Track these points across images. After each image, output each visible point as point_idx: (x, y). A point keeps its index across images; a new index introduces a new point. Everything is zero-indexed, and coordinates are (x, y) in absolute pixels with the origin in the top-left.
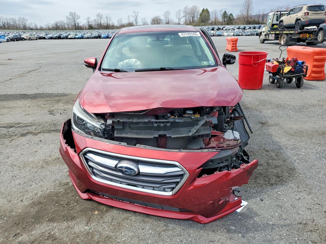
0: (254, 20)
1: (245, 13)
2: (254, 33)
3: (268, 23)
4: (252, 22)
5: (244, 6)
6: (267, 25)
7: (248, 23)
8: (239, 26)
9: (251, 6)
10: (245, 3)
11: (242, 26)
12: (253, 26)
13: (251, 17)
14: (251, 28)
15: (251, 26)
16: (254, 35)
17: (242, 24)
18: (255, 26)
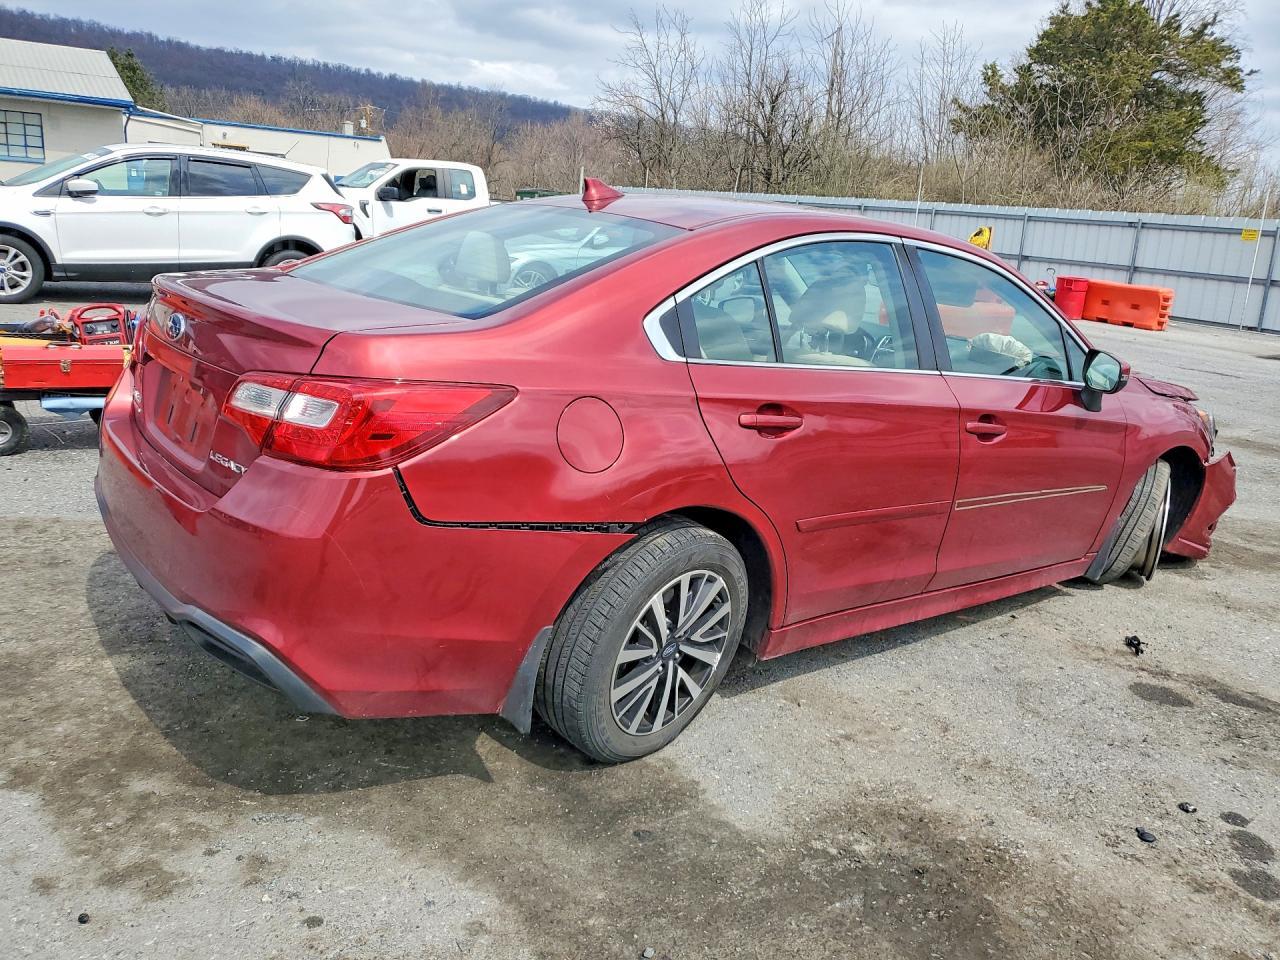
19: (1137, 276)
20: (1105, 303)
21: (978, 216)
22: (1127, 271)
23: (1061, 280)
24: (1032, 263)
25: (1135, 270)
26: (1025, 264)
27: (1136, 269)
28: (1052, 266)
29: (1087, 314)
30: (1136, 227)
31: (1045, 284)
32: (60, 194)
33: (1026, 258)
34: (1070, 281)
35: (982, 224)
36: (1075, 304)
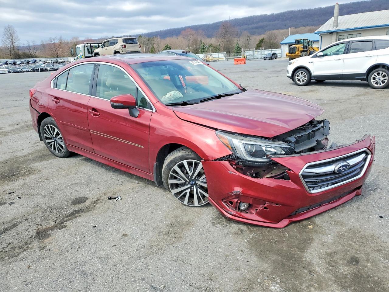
0: (24, 53)
1: (9, 45)
2: (37, 69)
3: (79, 55)
4: (22, 55)
5: (5, 35)
6: (78, 58)
7: (18, 57)
8: (6, 60)
9: (14, 35)
10: (5, 32)
11: (10, 61)
12: (25, 61)
13: (19, 49)
14: (23, 63)
15: (23, 60)
16: (38, 71)
17: (8, 58)
18: (28, 61)
32: (316, 57)
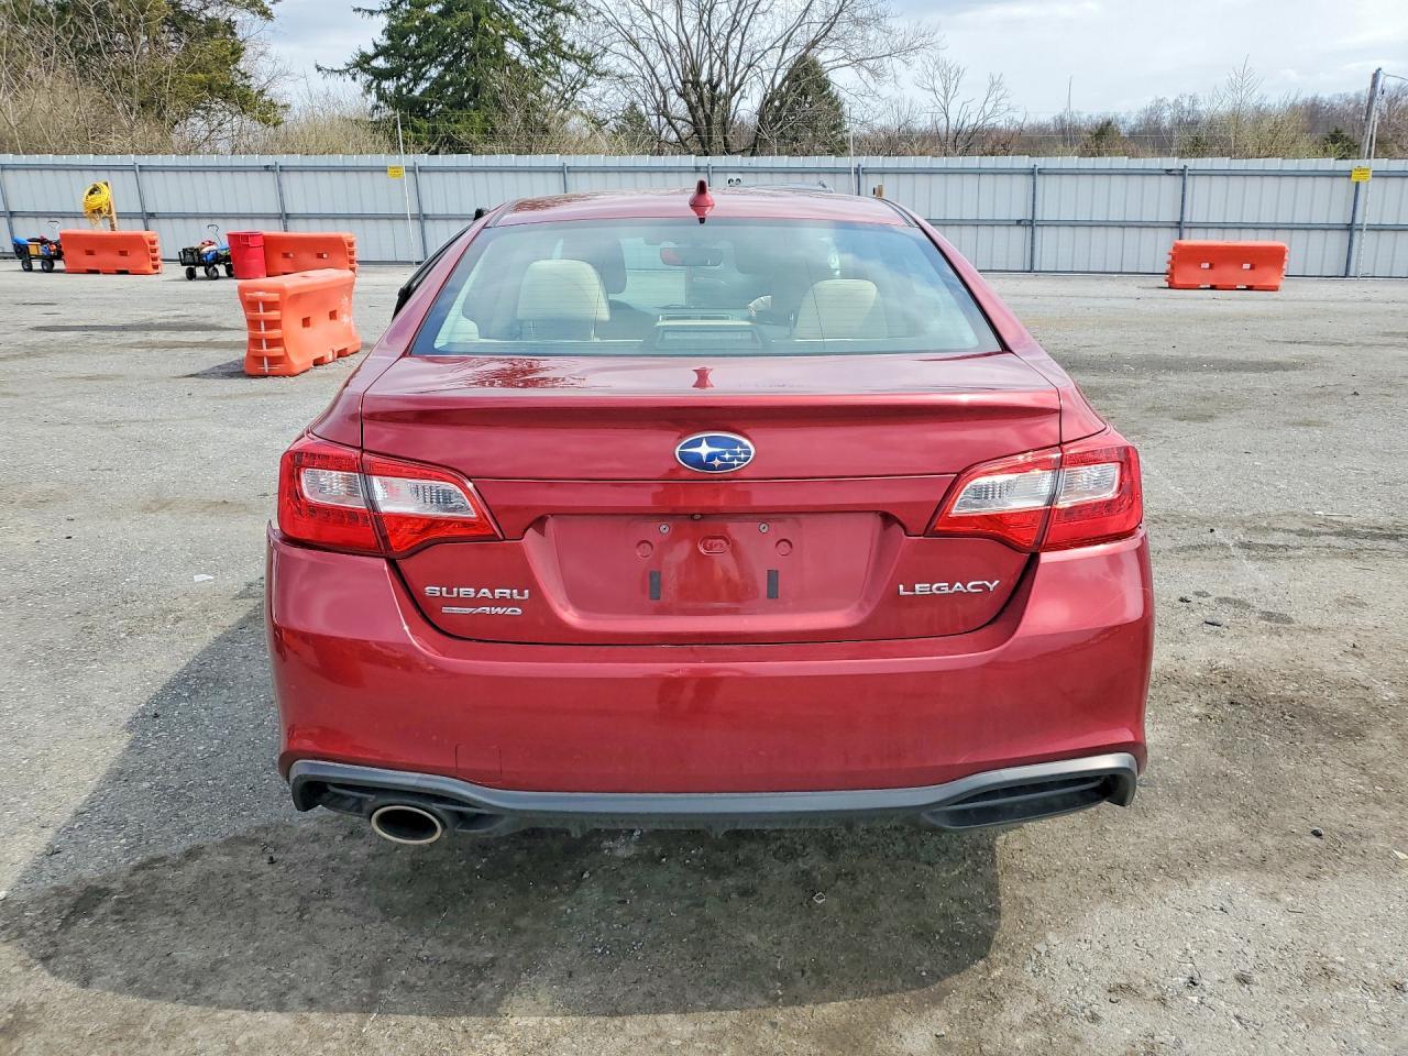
19: (291, 223)
20: (286, 255)
21: (95, 168)
22: (279, 218)
23: (233, 238)
24: (162, 222)
25: (285, 217)
26: (152, 223)
27: (288, 216)
28: (215, 222)
29: (272, 271)
30: (273, 171)
31: (211, 243)
33: (152, 215)
34: (246, 237)
35: (99, 179)
36: (257, 262)
